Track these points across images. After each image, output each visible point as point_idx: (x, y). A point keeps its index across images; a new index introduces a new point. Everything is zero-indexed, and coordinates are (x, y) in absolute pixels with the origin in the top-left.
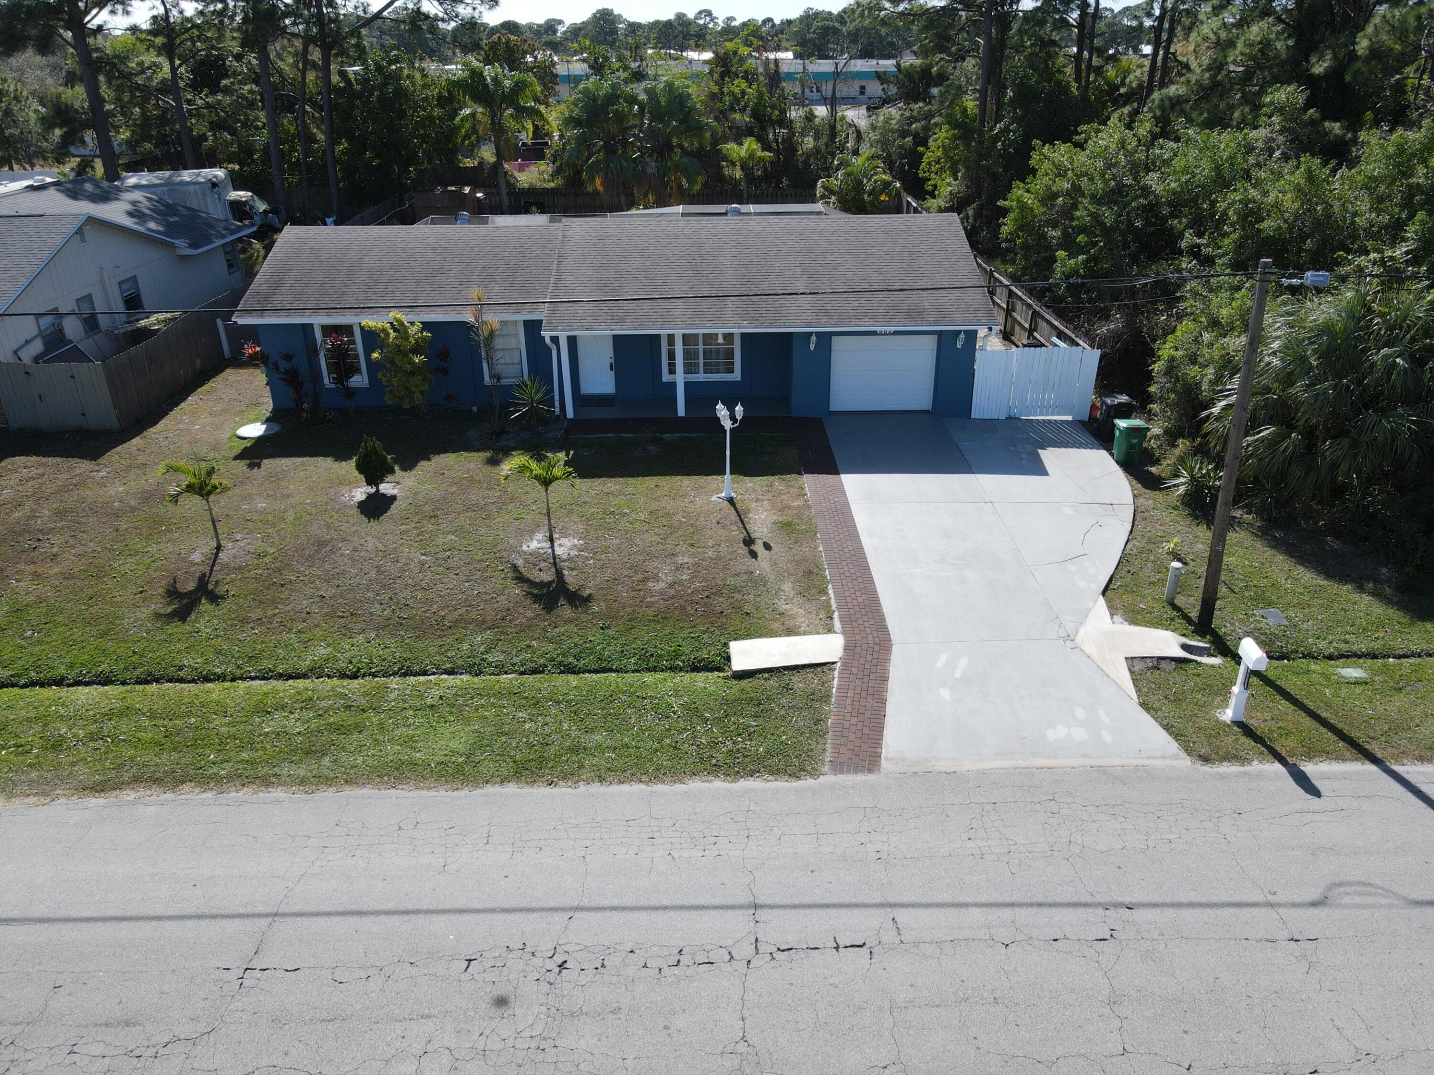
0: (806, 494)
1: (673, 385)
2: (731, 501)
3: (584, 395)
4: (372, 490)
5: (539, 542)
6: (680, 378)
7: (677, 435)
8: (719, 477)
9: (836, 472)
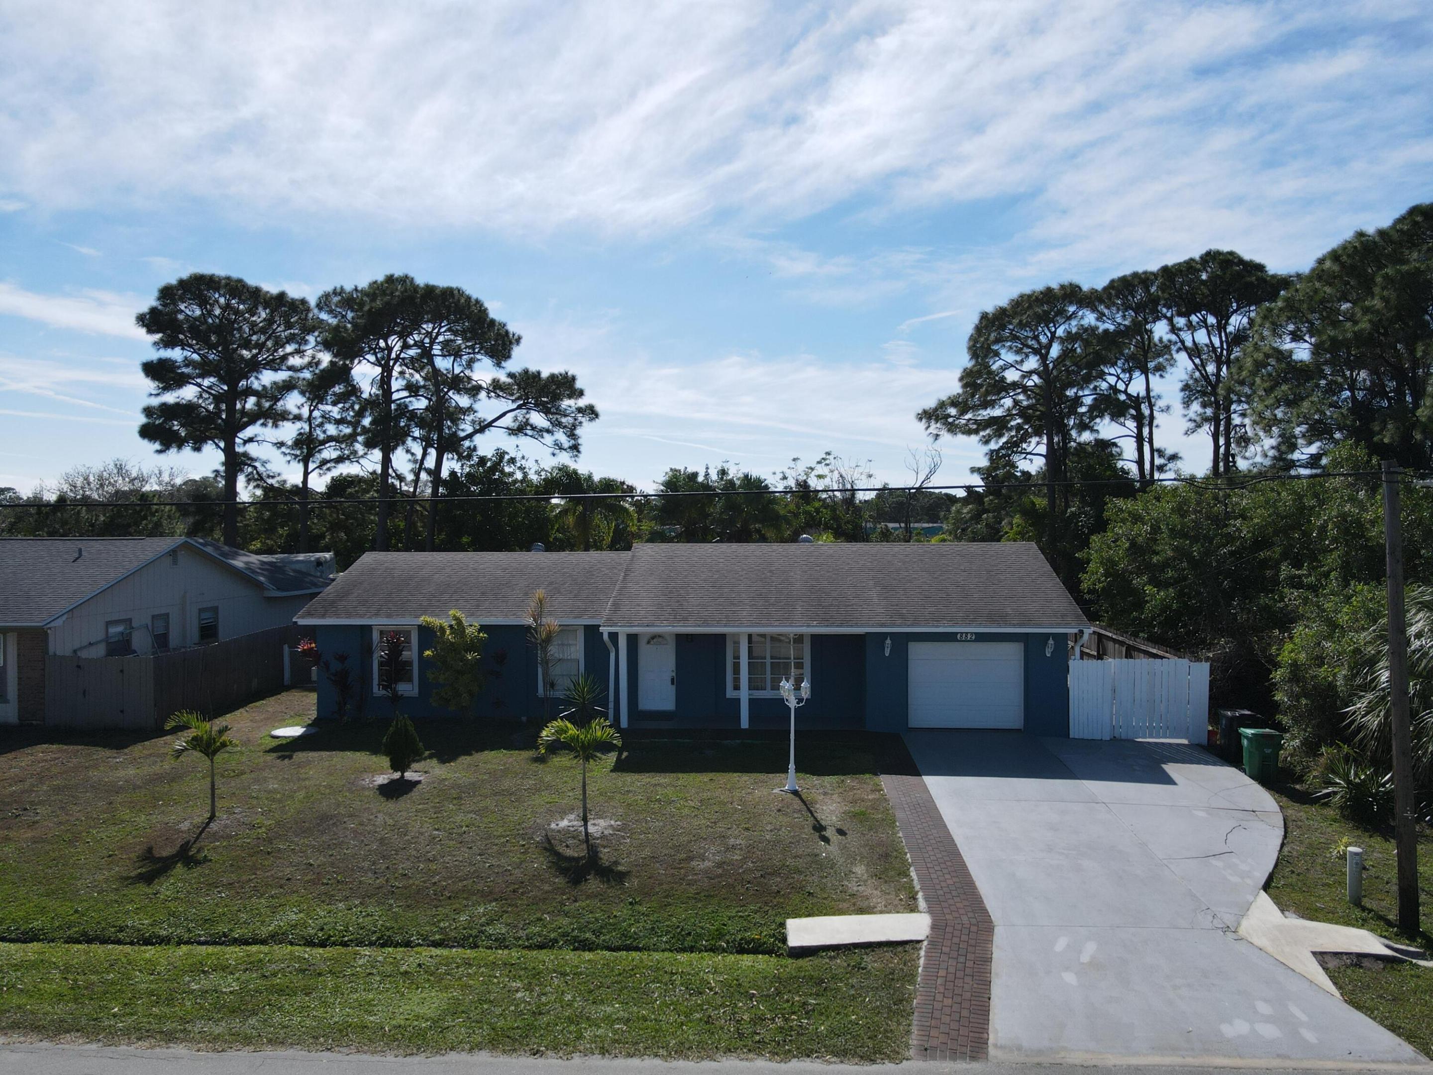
0: (882, 790)
1: (738, 701)
2: (795, 793)
3: (642, 712)
4: (397, 775)
5: (570, 821)
6: (744, 695)
7: (738, 741)
8: (783, 775)
9: (918, 774)
